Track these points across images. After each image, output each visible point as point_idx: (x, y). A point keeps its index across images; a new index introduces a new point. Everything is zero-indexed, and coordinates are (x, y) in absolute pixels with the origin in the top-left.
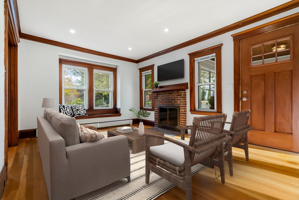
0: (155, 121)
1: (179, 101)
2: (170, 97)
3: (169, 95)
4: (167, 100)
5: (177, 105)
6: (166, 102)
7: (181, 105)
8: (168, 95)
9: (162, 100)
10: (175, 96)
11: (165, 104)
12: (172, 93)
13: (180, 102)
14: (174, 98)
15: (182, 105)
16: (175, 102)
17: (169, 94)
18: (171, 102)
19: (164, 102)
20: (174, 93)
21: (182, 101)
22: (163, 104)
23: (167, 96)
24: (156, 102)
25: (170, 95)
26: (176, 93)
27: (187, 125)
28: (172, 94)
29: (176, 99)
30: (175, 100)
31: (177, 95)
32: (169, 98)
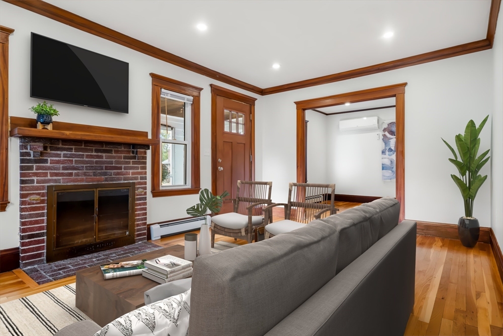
0: (23, 244)
1: (131, 171)
2: (104, 159)
3: (100, 154)
4: (91, 168)
5: (124, 180)
6: (85, 174)
7: (137, 179)
8: (94, 154)
9: (64, 168)
10: (120, 157)
11: (82, 180)
12: (112, 151)
13: (133, 174)
14: (117, 162)
15: (139, 181)
16: (118, 174)
17: (97, 151)
18: (105, 174)
19: (77, 175)
20: (116, 152)
21: (140, 170)
22: (74, 181)
23: (87, 156)
24: (36, 174)
25: (104, 155)
26: (122, 152)
27: (148, 223)
28: (109, 151)
29: (123, 166)
30: (120, 168)
31: (125, 158)
32: (97, 163)
